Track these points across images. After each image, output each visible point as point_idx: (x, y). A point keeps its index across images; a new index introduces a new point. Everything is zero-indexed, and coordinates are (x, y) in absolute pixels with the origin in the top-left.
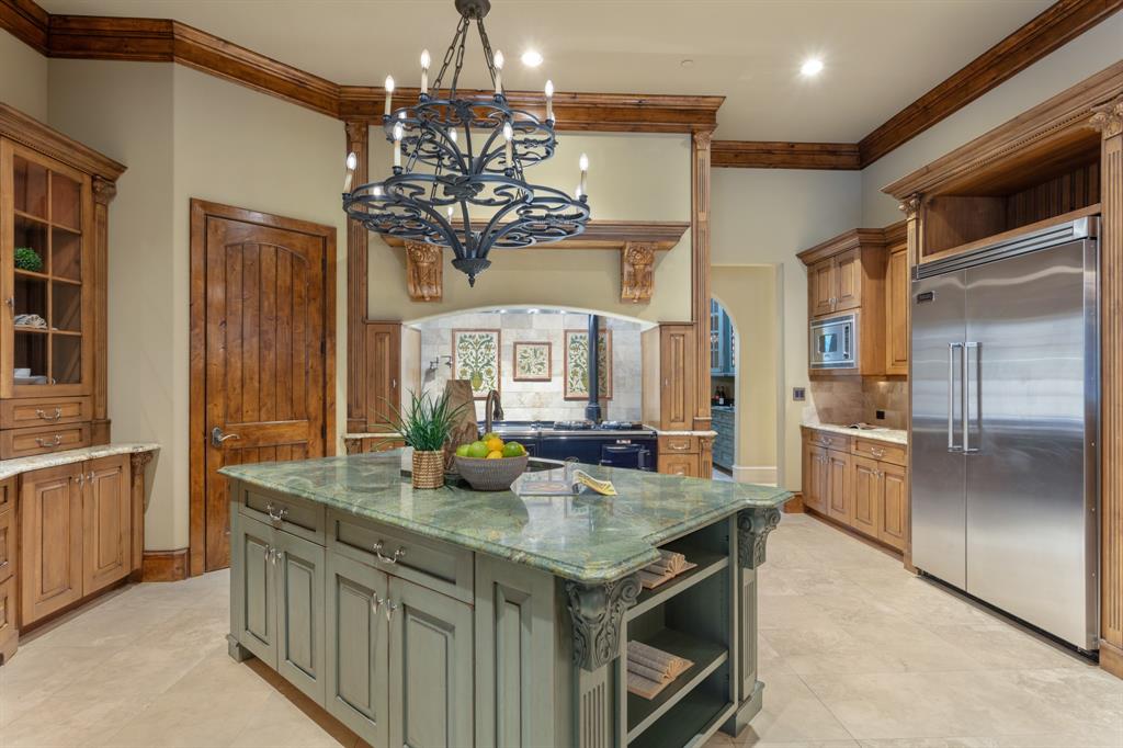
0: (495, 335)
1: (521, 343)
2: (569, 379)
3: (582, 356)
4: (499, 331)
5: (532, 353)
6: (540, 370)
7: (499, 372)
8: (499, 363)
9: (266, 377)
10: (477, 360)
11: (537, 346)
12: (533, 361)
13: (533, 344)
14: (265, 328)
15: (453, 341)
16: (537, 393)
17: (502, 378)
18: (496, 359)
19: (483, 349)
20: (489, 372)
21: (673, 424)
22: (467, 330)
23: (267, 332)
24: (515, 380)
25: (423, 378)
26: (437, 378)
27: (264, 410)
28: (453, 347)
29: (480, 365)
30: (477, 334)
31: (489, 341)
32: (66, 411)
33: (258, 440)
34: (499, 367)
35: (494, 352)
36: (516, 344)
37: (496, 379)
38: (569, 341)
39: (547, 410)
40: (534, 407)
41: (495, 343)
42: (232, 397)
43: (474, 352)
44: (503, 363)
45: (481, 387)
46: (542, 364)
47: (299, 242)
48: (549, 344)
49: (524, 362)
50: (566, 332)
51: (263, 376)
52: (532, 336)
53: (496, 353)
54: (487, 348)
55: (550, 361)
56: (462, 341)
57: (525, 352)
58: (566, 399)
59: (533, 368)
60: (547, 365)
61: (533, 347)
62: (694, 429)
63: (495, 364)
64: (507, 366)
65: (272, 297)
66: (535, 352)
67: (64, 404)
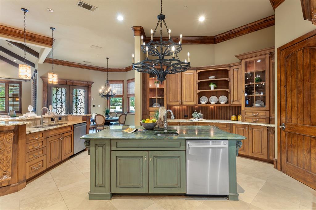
9: (299, 106)
14: (299, 85)
23: (300, 87)
27: (299, 119)
32: (262, 114)
33: (296, 131)
42: (288, 113)
51: (298, 105)
65: (302, 71)
67: (260, 112)
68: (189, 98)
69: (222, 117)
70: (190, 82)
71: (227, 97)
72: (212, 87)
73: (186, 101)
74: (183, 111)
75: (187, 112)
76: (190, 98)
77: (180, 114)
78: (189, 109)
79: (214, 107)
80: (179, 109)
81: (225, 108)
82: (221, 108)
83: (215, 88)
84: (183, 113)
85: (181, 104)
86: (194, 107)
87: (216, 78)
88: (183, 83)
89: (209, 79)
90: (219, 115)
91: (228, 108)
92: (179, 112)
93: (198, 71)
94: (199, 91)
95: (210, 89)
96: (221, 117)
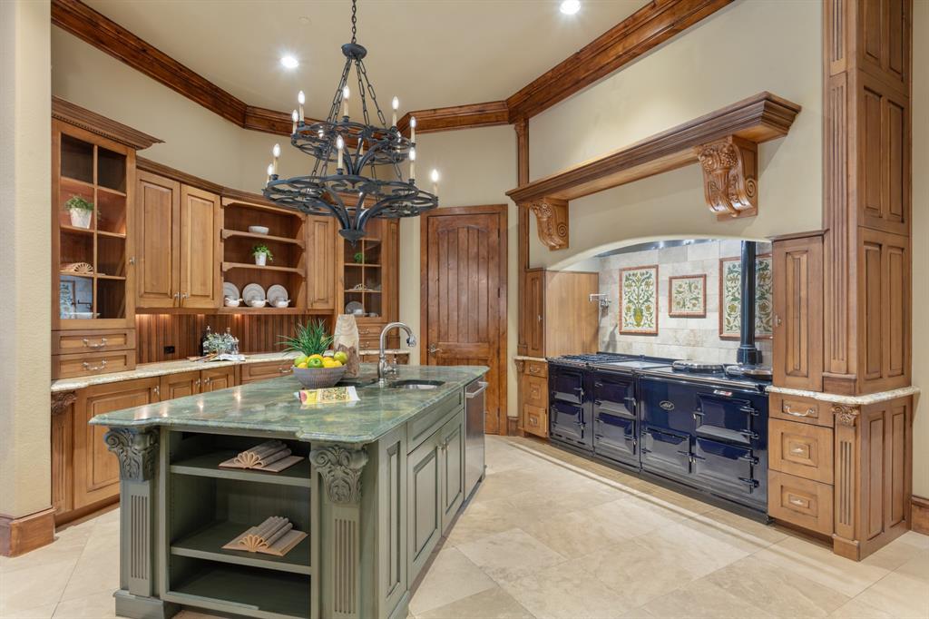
0: (653, 271)
1: (676, 278)
2: (726, 315)
3: (735, 288)
4: (656, 267)
5: (686, 287)
6: (694, 305)
7: (657, 308)
8: (657, 299)
9: (462, 313)
10: (638, 296)
11: (691, 280)
12: (688, 296)
13: (687, 277)
15: (621, 280)
16: (692, 331)
17: (660, 315)
18: (654, 295)
19: (643, 287)
20: (648, 308)
21: (789, 379)
22: (630, 269)
24: (671, 316)
25: (600, 314)
26: (610, 314)
27: (460, 335)
28: (621, 286)
29: (641, 301)
30: (639, 272)
31: (648, 278)
33: (456, 354)
34: (657, 303)
35: (653, 288)
36: (671, 279)
37: (654, 315)
38: (726, 270)
39: (700, 349)
40: (689, 345)
41: (653, 280)
43: (637, 290)
44: (660, 298)
45: (642, 323)
46: (696, 299)
47: (482, 222)
48: (705, 277)
49: (680, 296)
50: (721, 262)
51: (460, 313)
52: (688, 269)
53: (654, 290)
54: (647, 284)
55: (705, 295)
56: (627, 279)
57: (680, 286)
58: (723, 338)
59: (688, 304)
60: (701, 300)
61: (687, 280)
62: (823, 391)
63: (653, 300)
64: (663, 302)
66: (690, 286)
67: (371, 327)
68: (201, 285)
69: (266, 345)
70: (205, 232)
71: (288, 291)
72: (261, 259)
73: (192, 295)
74: (161, 332)
75: (173, 335)
76: (204, 284)
77: (149, 344)
78: (180, 324)
79: (243, 316)
80: (145, 325)
81: (278, 319)
82: (263, 319)
83: (268, 263)
84: (162, 338)
85: (177, 305)
86: (195, 316)
87: (269, 234)
88: (184, 229)
89: (248, 231)
90: (259, 341)
91: (286, 319)
92: (146, 339)
93: (227, 201)
94: (227, 266)
95: (254, 263)
96: (263, 343)
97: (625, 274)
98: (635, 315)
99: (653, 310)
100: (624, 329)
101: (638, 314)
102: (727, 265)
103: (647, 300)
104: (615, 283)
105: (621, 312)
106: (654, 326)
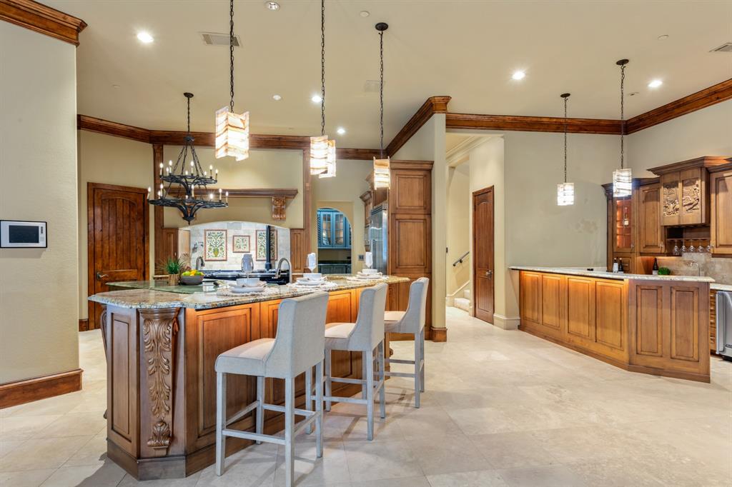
0: (224, 233)
1: (236, 236)
2: (258, 252)
3: (264, 242)
4: (226, 231)
5: (241, 240)
6: (245, 247)
7: (226, 249)
9: (119, 252)
10: (216, 243)
11: (244, 237)
12: (242, 244)
14: (118, 232)
15: (205, 235)
17: (228, 252)
18: (225, 243)
19: (219, 239)
20: (222, 249)
21: (296, 271)
22: (211, 230)
23: (119, 234)
24: (234, 252)
25: (190, 250)
26: (198, 252)
27: (118, 265)
28: (205, 238)
29: (217, 246)
30: (216, 232)
31: (221, 235)
33: (116, 277)
34: (226, 246)
35: (224, 240)
36: (234, 236)
37: (225, 252)
38: (258, 235)
41: (224, 236)
42: (105, 260)
43: (215, 240)
44: (228, 245)
45: (218, 256)
46: (246, 245)
47: (132, 197)
48: (249, 236)
49: (238, 244)
50: (256, 231)
52: (242, 233)
54: (221, 238)
55: (249, 244)
56: (209, 235)
57: (238, 240)
58: (257, 261)
59: (242, 247)
60: (248, 246)
61: (242, 237)
63: (224, 245)
64: (230, 246)
65: (121, 219)
66: (243, 240)
97: (207, 232)
98: (214, 252)
99: (224, 249)
100: (207, 259)
101: (216, 251)
102: (258, 233)
103: (221, 245)
104: (201, 236)
105: (205, 250)
106: (225, 256)
